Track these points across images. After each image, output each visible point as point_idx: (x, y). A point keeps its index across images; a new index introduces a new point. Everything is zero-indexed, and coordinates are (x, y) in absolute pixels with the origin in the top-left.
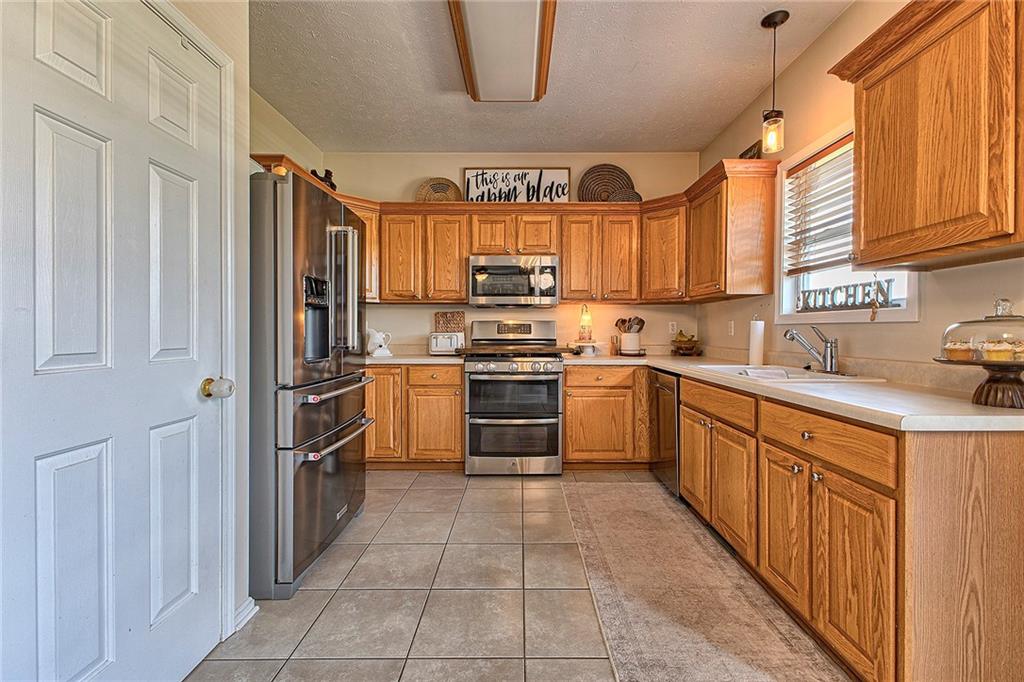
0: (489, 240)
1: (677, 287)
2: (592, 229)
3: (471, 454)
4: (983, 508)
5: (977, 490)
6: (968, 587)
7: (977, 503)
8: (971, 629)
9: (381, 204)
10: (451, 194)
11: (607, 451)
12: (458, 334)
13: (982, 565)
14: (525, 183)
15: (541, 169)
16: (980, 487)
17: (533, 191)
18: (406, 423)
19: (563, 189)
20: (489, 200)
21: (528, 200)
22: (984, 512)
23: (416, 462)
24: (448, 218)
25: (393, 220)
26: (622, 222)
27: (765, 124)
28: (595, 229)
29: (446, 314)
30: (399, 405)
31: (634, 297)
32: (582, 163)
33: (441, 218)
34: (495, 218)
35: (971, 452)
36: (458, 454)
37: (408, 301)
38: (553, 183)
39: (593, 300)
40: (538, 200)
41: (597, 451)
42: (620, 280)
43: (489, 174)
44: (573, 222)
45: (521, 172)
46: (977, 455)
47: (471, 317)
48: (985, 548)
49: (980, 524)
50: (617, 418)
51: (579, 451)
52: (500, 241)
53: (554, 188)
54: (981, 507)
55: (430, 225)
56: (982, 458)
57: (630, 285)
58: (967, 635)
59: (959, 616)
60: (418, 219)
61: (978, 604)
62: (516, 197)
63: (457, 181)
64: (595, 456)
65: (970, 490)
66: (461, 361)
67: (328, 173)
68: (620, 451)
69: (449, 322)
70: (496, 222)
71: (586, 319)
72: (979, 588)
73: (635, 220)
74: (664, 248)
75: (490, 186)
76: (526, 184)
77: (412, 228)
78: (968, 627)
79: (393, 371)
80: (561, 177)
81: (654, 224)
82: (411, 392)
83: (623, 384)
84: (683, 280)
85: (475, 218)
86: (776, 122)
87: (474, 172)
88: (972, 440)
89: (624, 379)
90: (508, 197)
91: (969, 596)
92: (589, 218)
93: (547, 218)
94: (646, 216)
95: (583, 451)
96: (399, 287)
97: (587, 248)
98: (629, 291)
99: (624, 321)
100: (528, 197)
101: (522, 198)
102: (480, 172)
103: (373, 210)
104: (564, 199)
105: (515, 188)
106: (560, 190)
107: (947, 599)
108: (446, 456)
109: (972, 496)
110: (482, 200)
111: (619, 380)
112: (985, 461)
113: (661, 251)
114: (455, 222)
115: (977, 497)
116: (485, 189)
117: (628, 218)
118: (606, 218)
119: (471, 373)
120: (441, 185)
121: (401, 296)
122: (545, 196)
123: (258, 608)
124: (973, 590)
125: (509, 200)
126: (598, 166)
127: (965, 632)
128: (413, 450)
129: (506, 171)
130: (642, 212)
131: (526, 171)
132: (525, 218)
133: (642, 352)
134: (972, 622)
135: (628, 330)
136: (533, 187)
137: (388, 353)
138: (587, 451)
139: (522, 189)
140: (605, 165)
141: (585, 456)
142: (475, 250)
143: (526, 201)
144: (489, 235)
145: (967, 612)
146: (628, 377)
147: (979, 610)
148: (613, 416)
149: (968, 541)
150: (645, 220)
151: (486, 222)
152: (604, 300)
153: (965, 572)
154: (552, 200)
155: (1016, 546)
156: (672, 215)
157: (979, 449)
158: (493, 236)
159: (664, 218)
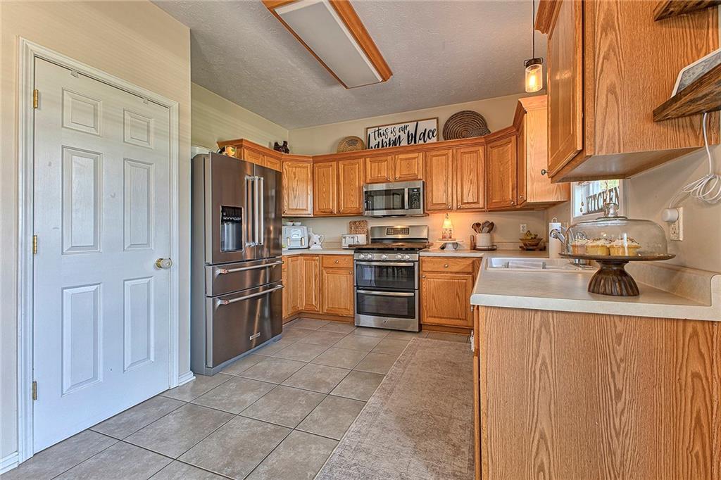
0: (377, 173)
1: (510, 197)
2: (448, 160)
3: (358, 313)
4: (550, 371)
5: (544, 358)
6: (537, 434)
7: (543, 368)
8: (541, 469)
9: (313, 157)
10: (359, 145)
11: (453, 319)
12: (358, 235)
13: (551, 418)
14: (406, 132)
15: (417, 121)
16: (547, 356)
17: (412, 137)
18: (321, 290)
19: (433, 133)
20: (383, 146)
21: (408, 144)
22: (550, 375)
23: (327, 314)
24: (352, 161)
25: (320, 166)
26: (471, 152)
27: (527, 70)
28: (450, 160)
29: (355, 222)
30: (318, 279)
31: (481, 206)
32: (445, 113)
33: (347, 162)
34: (382, 159)
35: (537, 326)
36: (352, 313)
37: (328, 215)
38: (426, 130)
39: (450, 209)
40: (415, 142)
41: (445, 318)
42: (471, 194)
43: (383, 130)
44: (434, 156)
45: (403, 125)
46: (543, 329)
47: (372, 224)
48: (552, 406)
49: (548, 385)
50: (460, 295)
51: (432, 317)
52: (384, 174)
53: (427, 133)
54: (548, 371)
55: (341, 167)
56: (548, 332)
57: (478, 198)
58: (539, 472)
59: (529, 456)
60: (334, 164)
61: (547, 449)
62: (400, 143)
63: (363, 137)
64: (443, 321)
65: (537, 356)
66: (352, 252)
67: (285, 143)
68: (463, 319)
69: (357, 227)
70: (382, 161)
71: (447, 224)
72: (548, 436)
73: (481, 149)
74: (501, 169)
75: (383, 137)
76: (407, 134)
77: (331, 170)
78: (539, 467)
79: (314, 258)
80: (431, 125)
81: (495, 151)
82: (324, 271)
83: (464, 271)
84: (515, 192)
85: (368, 160)
86: (536, 67)
87: (373, 130)
88: (538, 316)
89: (466, 267)
90: (395, 143)
91: (539, 441)
92: (446, 152)
93: (416, 155)
94: (489, 145)
95: (435, 317)
96: (323, 207)
97: (444, 174)
98: (478, 202)
99: (478, 225)
100: (408, 141)
101: (404, 143)
102: (377, 129)
103: (308, 162)
104: (434, 140)
105: (399, 137)
106: (431, 134)
107: (518, 439)
108: (345, 313)
109: (539, 362)
110: (378, 147)
111: (462, 267)
112: (550, 334)
113: (500, 171)
114: (355, 164)
115: (544, 363)
116: (379, 139)
117: (476, 148)
118: (459, 151)
119: (357, 260)
120: (353, 141)
121: (324, 212)
122: (420, 139)
123: (195, 377)
124: (542, 436)
125: (395, 145)
126: (458, 113)
127: (536, 470)
128: (326, 307)
129: (393, 126)
130: (487, 143)
131: (407, 124)
132: (401, 156)
133: (495, 247)
134: (542, 463)
135: (481, 232)
136: (412, 134)
137: (319, 247)
138: (438, 317)
139: (404, 136)
140: (464, 112)
141: (437, 321)
142: (368, 181)
143: (406, 144)
144: (377, 170)
145: (537, 454)
146: (469, 265)
147: (549, 456)
148: (457, 294)
149: (536, 397)
150: (489, 149)
151: (375, 162)
152: (459, 209)
153: (535, 421)
154: (425, 142)
155: (584, 409)
156: (506, 144)
157: (545, 324)
158: (379, 171)
159: (501, 146)
